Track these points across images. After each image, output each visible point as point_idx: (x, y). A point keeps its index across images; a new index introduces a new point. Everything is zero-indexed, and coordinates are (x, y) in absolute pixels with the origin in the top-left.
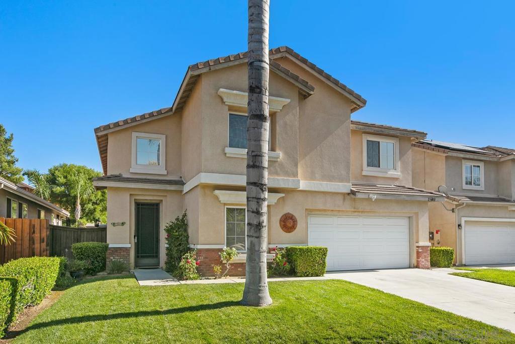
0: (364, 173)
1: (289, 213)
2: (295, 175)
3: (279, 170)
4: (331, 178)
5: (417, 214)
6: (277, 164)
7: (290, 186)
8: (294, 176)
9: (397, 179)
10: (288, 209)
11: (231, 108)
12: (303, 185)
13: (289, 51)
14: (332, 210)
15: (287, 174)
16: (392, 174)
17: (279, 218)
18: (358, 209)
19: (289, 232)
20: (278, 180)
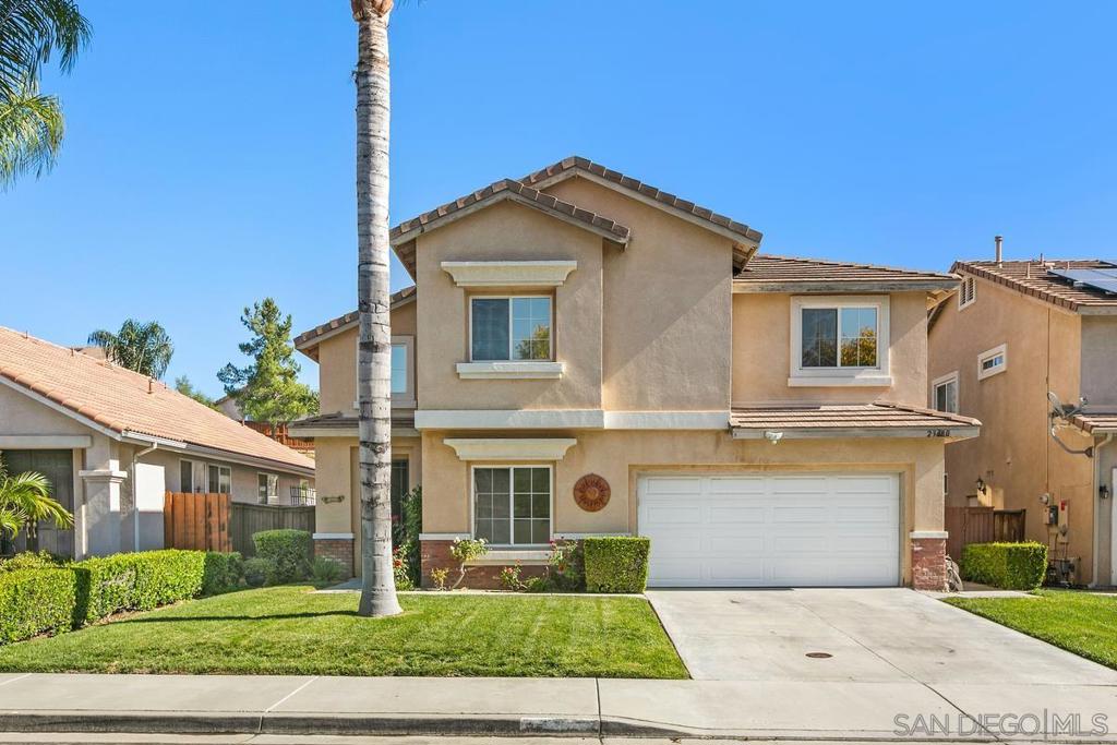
0: (792, 382)
1: (592, 474)
2: (595, 402)
3: (560, 394)
4: (682, 402)
5: (911, 467)
6: (558, 385)
7: (584, 423)
8: (593, 405)
9: (883, 389)
10: (592, 465)
11: (468, 292)
12: (610, 420)
13: (581, 163)
14: (693, 466)
15: (577, 400)
16: (865, 379)
17: (572, 484)
18: (752, 462)
19: (594, 510)
20: (558, 414)
